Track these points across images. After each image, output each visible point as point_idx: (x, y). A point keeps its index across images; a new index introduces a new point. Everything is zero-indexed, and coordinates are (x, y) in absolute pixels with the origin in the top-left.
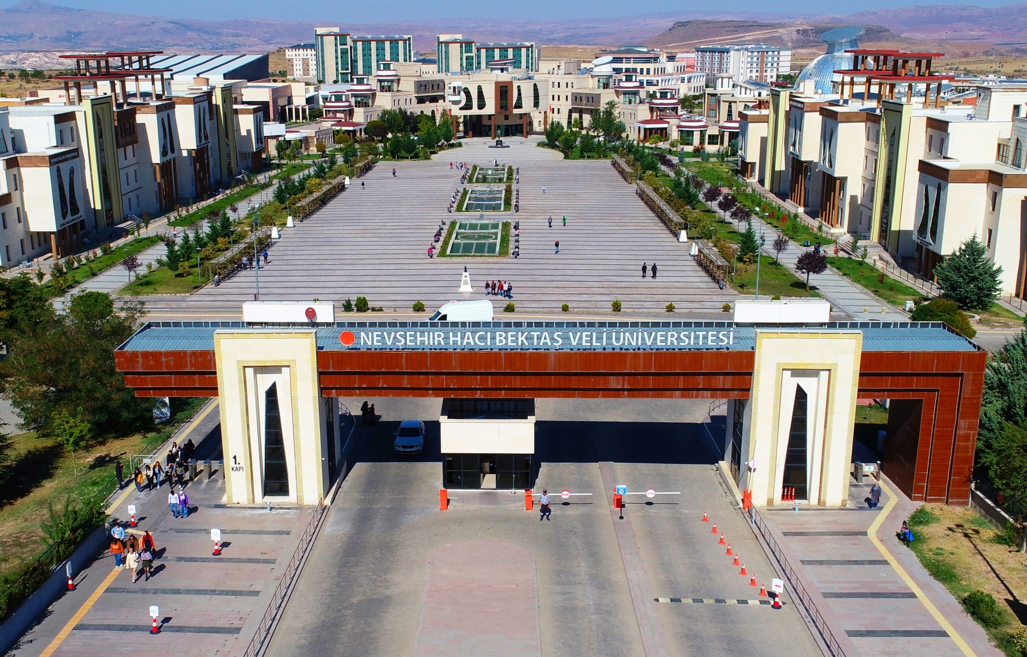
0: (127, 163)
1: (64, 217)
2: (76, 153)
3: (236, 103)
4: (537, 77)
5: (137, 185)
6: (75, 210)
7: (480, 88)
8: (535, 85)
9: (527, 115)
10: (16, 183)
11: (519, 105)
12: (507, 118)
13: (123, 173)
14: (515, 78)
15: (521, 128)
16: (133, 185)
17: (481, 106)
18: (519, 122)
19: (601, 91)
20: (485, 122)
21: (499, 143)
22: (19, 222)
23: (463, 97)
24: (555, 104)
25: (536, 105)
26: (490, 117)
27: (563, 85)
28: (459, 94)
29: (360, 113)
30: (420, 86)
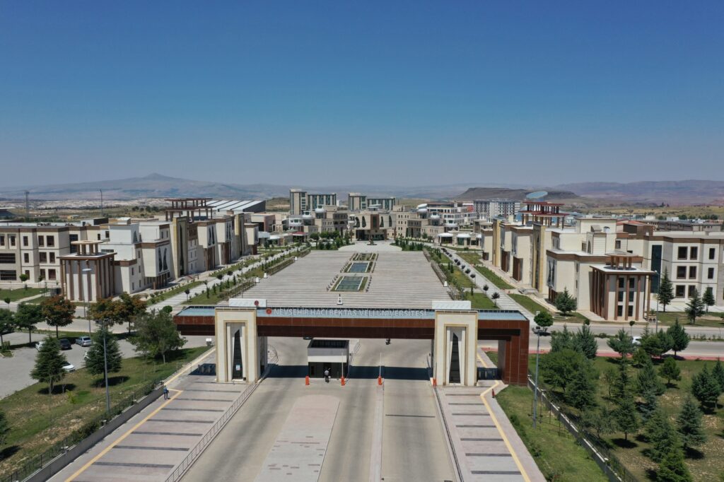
0: (191, 248)
1: (160, 270)
2: (168, 242)
3: (246, 222)
4: (391, 213)
5: (196, 258)
6: (166, 267)
7: (363, 218)
8: (390, 217)
9: (385, 231)
10: (139, 255)
11: (382, 225)
12: (376, 231)
13: (189, 252)
14: (380, 213)
15: (383, 237)
16: (194, 258)
17: (364, 225)
18: (383, 233)
19: (422, 220)
20: (366, 233)
21: (372, 244)
22: (140, 272)
23: (356, 221)
24: (400, 225)
25: (390, 226)
26: (369, 231)
27: (404, 217)
28: (354, 220)
29: (306, 229)
30: (336, 216)
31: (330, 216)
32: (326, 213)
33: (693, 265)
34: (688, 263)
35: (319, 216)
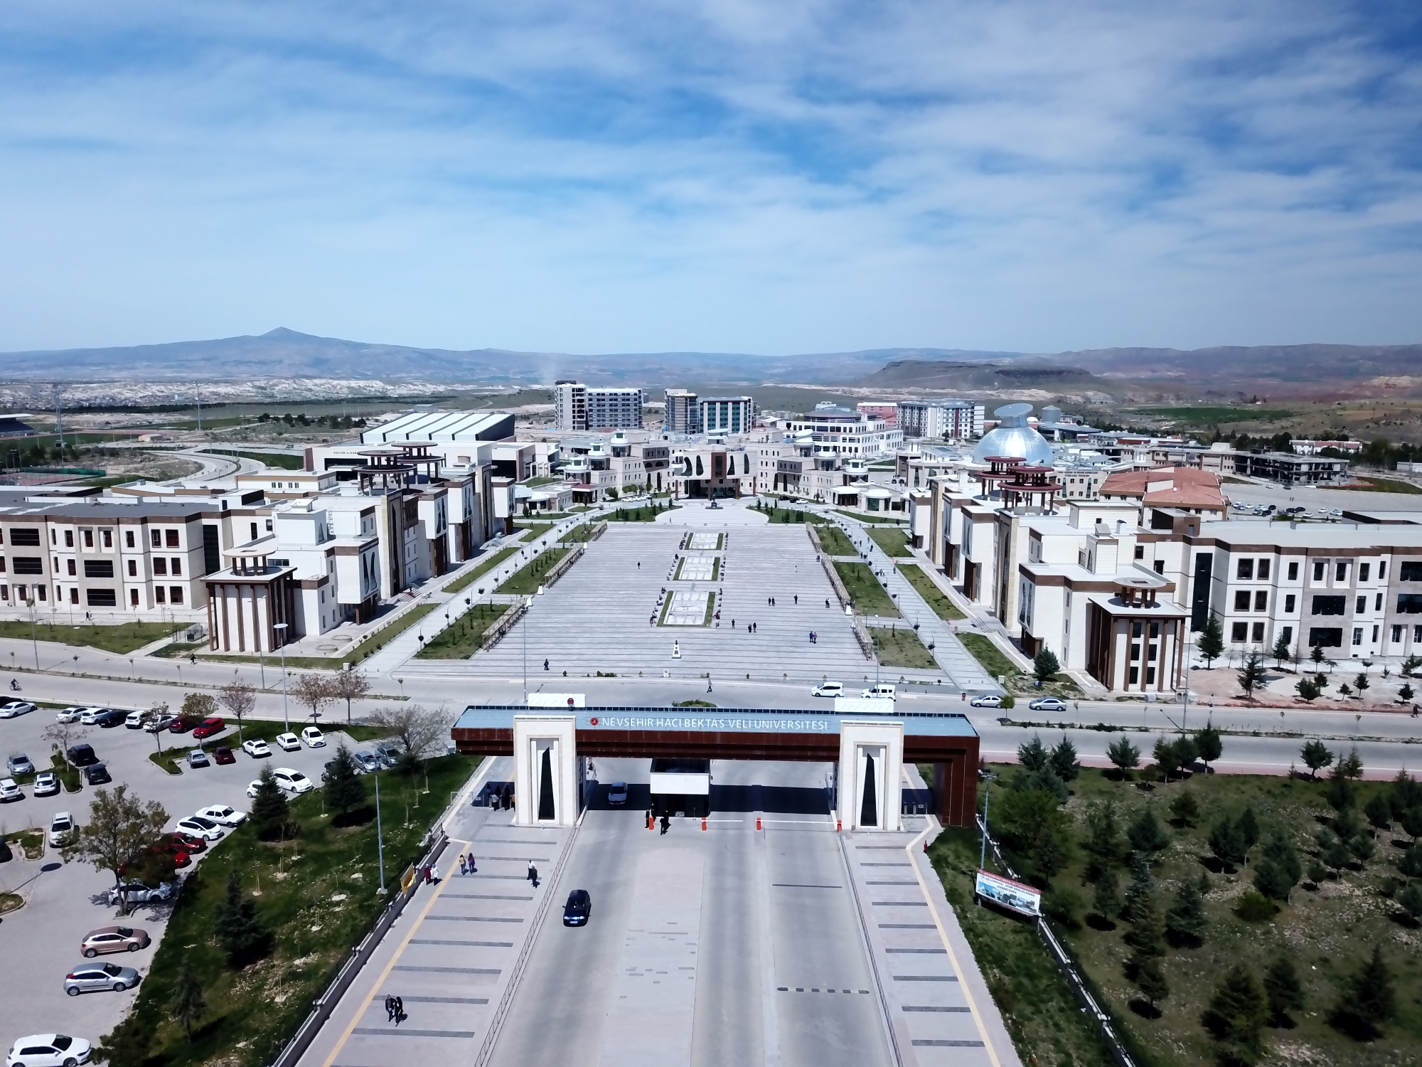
4: (747, 449)
7: (698, 458)
8: (746, 456)
9: (737, 481)
11: (732, 472)
12: (721, 482)
14: (728, 450)
15: (732, 492)
17: (700, 472)
18: (732, 485)
19: (803, 459)
20: (703, 485)
21: (714, 506)
23: (684, 465)
24: (763, 470)
25: (747, 472)
26: (707, 481)
27: (770, 453)
28: (681, 462)
29: (596, 476)
30: (649, 453)
31: (638, 452)
32: (630, 447)
33: (1262, 589)
34: (1253, 585)
35: (618, 452)
